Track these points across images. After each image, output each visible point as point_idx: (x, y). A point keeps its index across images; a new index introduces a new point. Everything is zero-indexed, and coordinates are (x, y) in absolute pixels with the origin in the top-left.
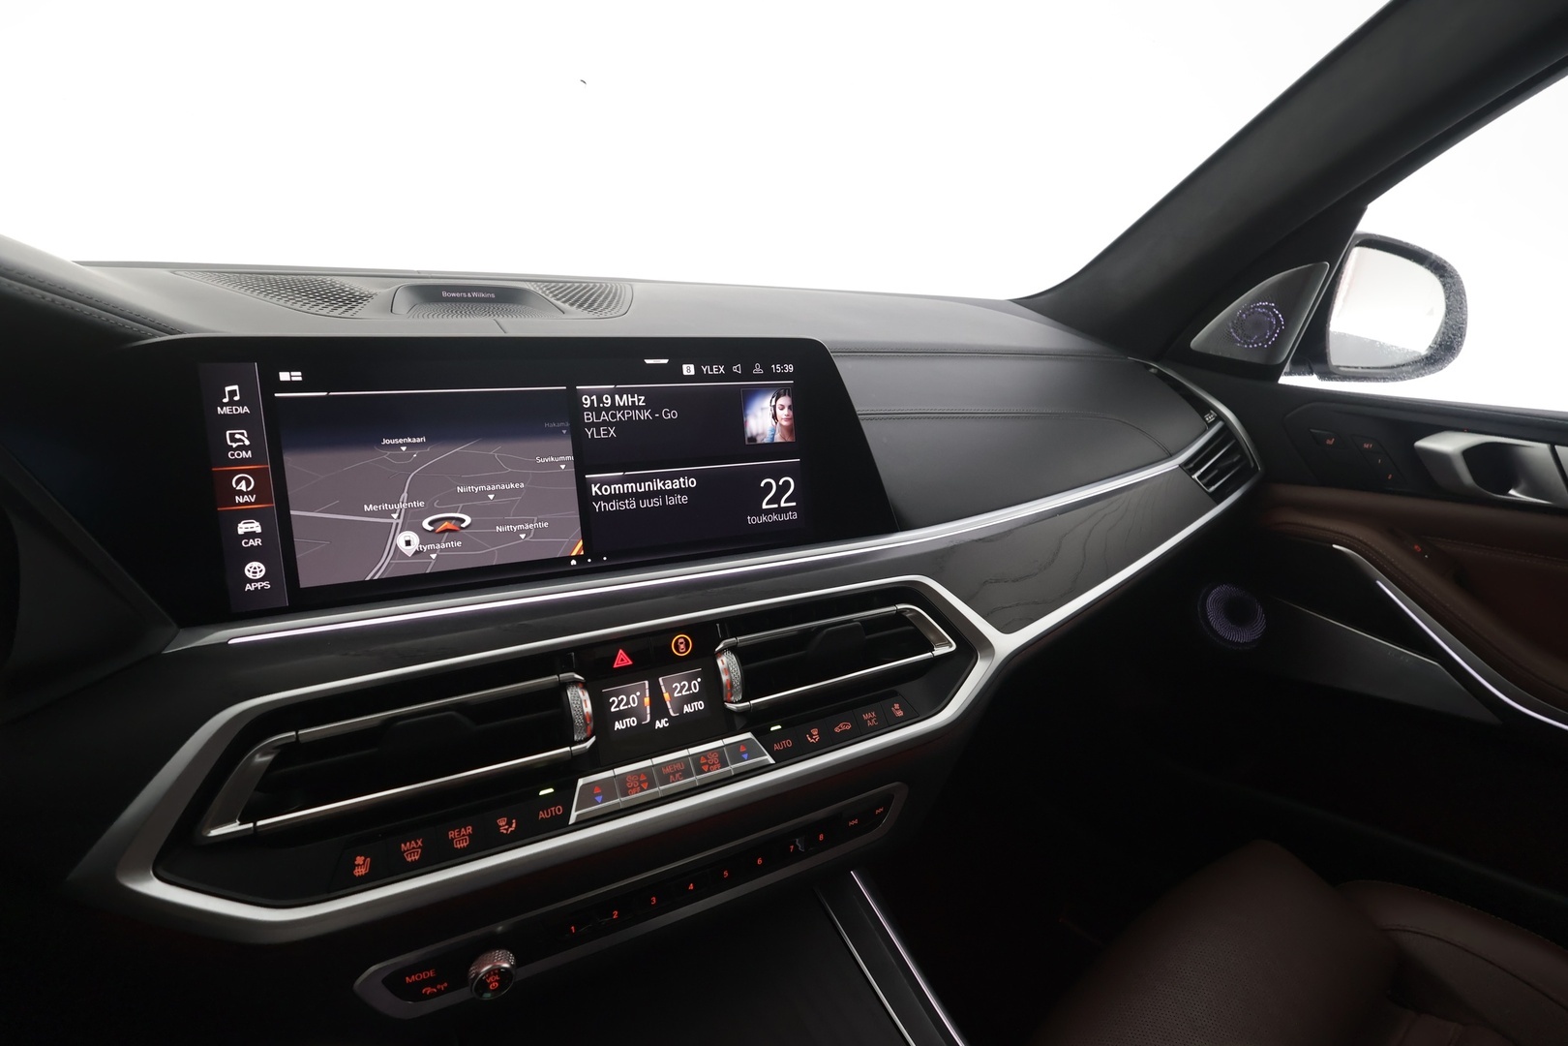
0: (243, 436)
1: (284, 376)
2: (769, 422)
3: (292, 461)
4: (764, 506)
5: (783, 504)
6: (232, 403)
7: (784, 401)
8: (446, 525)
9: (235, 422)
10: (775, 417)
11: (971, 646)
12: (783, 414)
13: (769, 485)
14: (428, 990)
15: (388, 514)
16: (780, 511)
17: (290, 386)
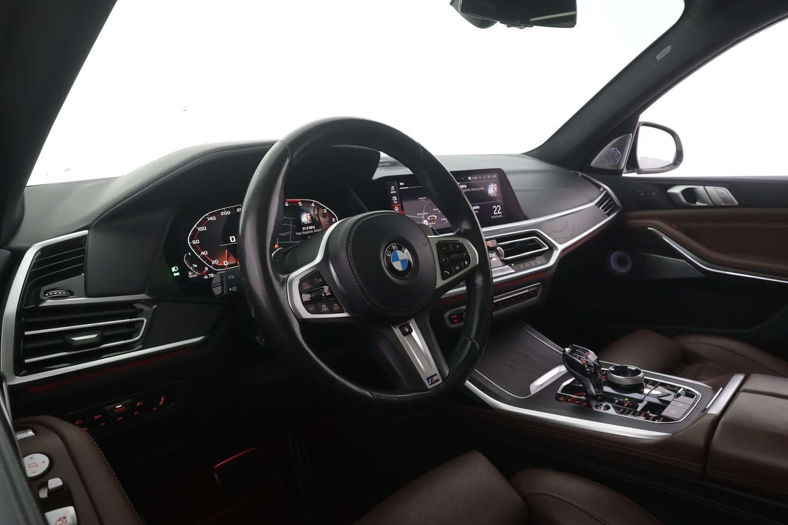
0: (395, 198)
1: (401, 184)
2: (493, 191)
3: (404, 203)
4: (495, 213)
5: (499, 213)
6: (393, 191)
7: (495, 185)
8: (432, 218)
9: (394, 195)
10: (494, 189)
11: (552, 248)
12: (496, 188)
13: (495, 208)
14: (455, 321)
15: (421, 216)
16: (498, 215)
17: (402, 186)
